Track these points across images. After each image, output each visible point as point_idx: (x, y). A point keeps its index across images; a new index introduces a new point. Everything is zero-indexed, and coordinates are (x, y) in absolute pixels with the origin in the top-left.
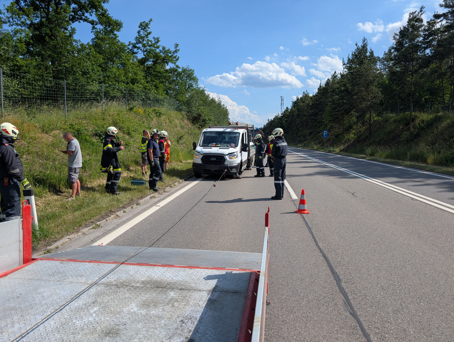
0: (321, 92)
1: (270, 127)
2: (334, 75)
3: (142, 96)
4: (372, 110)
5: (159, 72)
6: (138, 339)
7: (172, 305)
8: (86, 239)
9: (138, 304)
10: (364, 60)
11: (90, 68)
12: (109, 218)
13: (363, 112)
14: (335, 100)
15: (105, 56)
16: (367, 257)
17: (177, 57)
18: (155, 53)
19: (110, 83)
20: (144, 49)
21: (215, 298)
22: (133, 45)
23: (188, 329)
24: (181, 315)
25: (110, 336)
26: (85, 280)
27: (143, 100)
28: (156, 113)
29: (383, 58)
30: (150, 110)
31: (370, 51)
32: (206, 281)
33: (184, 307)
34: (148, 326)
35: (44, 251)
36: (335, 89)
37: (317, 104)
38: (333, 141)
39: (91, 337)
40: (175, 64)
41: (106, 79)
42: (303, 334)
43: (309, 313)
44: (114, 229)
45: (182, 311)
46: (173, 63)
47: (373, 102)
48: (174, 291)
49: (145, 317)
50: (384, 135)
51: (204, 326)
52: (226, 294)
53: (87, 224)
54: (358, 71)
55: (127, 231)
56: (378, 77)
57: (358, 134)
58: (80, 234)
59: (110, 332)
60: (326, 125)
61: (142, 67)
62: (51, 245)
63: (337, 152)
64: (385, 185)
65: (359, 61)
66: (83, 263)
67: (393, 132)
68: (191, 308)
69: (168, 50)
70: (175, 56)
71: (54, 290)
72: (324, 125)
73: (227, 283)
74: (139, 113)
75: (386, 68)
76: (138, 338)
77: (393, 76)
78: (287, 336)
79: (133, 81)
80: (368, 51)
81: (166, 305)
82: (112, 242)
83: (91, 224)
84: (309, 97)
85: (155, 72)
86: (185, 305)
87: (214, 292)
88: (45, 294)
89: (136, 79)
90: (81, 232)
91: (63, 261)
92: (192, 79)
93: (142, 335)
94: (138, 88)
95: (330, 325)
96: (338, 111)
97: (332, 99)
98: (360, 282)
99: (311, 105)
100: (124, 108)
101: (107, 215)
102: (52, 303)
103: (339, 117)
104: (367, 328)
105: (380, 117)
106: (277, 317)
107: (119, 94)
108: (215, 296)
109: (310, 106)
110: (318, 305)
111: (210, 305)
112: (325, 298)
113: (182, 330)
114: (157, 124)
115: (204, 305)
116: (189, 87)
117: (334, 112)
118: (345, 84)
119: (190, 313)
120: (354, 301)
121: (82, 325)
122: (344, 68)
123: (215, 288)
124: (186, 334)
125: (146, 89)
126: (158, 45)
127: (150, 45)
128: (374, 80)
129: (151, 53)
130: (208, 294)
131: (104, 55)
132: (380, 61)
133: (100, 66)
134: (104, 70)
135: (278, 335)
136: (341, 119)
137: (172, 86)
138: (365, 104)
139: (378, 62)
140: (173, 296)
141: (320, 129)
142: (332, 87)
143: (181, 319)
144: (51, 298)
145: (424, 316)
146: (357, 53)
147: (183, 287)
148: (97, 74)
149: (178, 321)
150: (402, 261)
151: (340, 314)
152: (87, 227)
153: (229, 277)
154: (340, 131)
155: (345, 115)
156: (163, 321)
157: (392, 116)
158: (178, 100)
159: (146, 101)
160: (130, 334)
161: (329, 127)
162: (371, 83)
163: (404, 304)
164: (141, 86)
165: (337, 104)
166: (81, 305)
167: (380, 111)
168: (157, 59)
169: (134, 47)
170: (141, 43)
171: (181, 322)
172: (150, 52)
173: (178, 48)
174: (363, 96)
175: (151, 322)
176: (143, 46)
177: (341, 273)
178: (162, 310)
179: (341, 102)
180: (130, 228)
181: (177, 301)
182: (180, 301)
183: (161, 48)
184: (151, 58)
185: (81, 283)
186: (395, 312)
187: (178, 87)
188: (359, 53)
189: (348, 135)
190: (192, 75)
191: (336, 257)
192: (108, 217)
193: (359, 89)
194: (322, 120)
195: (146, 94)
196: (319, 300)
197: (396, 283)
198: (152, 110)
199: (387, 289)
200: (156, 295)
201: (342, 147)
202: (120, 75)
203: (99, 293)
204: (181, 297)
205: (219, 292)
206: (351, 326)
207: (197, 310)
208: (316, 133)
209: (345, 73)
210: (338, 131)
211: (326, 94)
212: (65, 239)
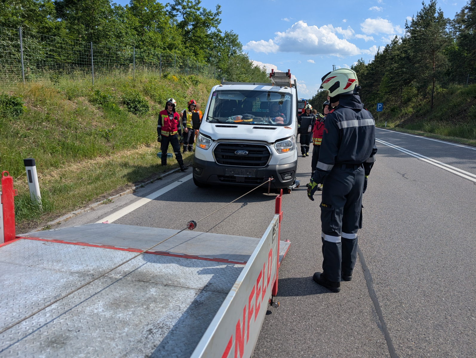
0: (378, 60)
1: (319, 99)
2: (394, 40)
3: (179, 62)
4: (435, 81)
5: (199, 37)
6: (85, 354)
7: (147, 307)
8: (93, 215)
9: (107, 303)
10: (430, 21)
11: (123, 32)
12: (124, 193)
13: (425, 82)
14: (393, 69)
15: (142, 19)
16: (410, 252)
17: (219, 20)
18: (195, 15)
19: (145, 48)
20: (184, 12)
21: (203, 299)
22: (172, 7)
23: (153, 343)
24: (152, 322)
25: (54, 347)
26: (61, 266)
27: (181, 67)
28: (192, 81)
29: (454, 20)
30: (187, 77)
31: (439, 12)
32: (200, 276)
33: (160, 310)
34: (105, 335)
35: (43, 226)
36: (395, 56)
37: (373, 74)
38: (388, 115)
39: (31, 346)
40: (216, 27)
41: (141, 43)
42: (313, 349)
43: (326, 321)
44: (126, 205)
45: (155, 316)
46: (213, 27)
47: (437, 70)
48: (157, 287)
49: (107, 321)
50: (448, 109)
51: (175, 340)
52: (218, 295)
53: (98, 199)
54: (422, 35)
55: (139, 208)
56: (445, 42)
57: (417, 108)
58: (88, 209)
59: (55, 341)
60: (382, 98)
61: (180, 30)
62: (53, 220)
63: (392, 127)
64: (443, 165)
65: (424, 24)
66: (68, 245)
67: (459, 105)
68: (168, 313)
69: (210, 12)
70: (217, 18)
71: (19, 278)
72: (379, 97)
73: (224, 280)
74: (174, 81)
75: (457, 31)
76: (85, 352)
77: (463, 40)
78: (293, 351)
79: (171, 47)
80: (436, 12)
81: (140, 306)
82: (119, 220)
83: (102, 198)
84: (364, 66)
85: (196, 36)
86: (163, 308)
87: (204, 292)
88: (7, 282)
89: (174, 45)
90: (89, 207)
91: (47, 241)
92: (236, 45)
93: (92, 348)
94: (175, 54)
95: (350, 340)
96: (396, 81)
97: (390, 68)
98: (396, 285)
99: (366, 74)
100: (157, 75)
101: (122, 190)
102: (8, 295)
103: (397, 88)
104: (397, 346)
105: (445, 88)
106: (285, 323)
107: (155, 61)
108: (203, 297)
109: (365, 76)
110: (339, 312)
111: (192, 310)
112: (349, 303)
113: (145, 344)
114: (193, 92)
115: (185, 309)
116: (232, 54)
117: (391, 82)
118: (407, 51)
119: (164, 320)
120: (385, 309)
121: (28, 328)
122: (406, 32)
123: (207, 286)
124: (149, 350)
125: (184, 55)
126: (199, 6)
127: (190, 7)
128: (441, 45)
129: (191, 16)
130: (196, 294)
131: (141, 17)
132: (450, 23)
133: (135, 29)
134: (141, 33)
135: (281, 348)
136: (399, 91)
137: (214, 53)
138: (429, 73)
139: (448, 24)
140: (153, 294)
141: (374, 102)
142: (391, 54)
143: (150, 327)
144: (11, 288)
145: (474, 336)
146: (423, 14)
147: (170, 282)
148: (132, 38)
149: (145, 331)
150: (453, 259)
151: (364, 325)
152: (97, 202)
153: (229, 272)
154: (396, 105)
155: (403, 86)
156: (126, 329)
157: (459, 88)
158: (219, 68)
159: (183, 68)
160: (78, 345)
161: (384, 99)
162: (437, 49)
163: (449, 318)
164: (179, 52)
165: (395, 73)
166: (39, 300)
167: (445, 82)
168: (198, 22)
169: (173, 9)
170: (181, 5)
171: (148, 333)
172: (189, 14)
173: (220, 10)
174: (427, 64)
175: (111, 330)
176: (182, 8)
177: (375, 271)
178: (132, 313)
179: (400, 71)
180: (143, 205)
181: (155, 301)
182: (158, 302)
183: (201, 10)
184: (191, 21)
185: (54, 270)
186: (436, 328)
187: (220, 54)
188: (425, 14)
189: (405, 108)
190: (236, 41)
191: (371, 250)
192: (122, 192)
193: (422, 56)
194: (378, 91)
195: (184, 61)
196: (341, 305)
197: (442, 289)
198: (189, 78)
199: (430, 295)
200: (134, 291)
201: (398, 122)
202: (156, 39)
203: (67, 285)
204: (162, 295)
205: (210, 292)
206: (376, 342)
207: (174, 316)
208: (370, 106)
209: (408, 37)
210: (395, 104)
211: (384, 62)
212: (70, 215)
